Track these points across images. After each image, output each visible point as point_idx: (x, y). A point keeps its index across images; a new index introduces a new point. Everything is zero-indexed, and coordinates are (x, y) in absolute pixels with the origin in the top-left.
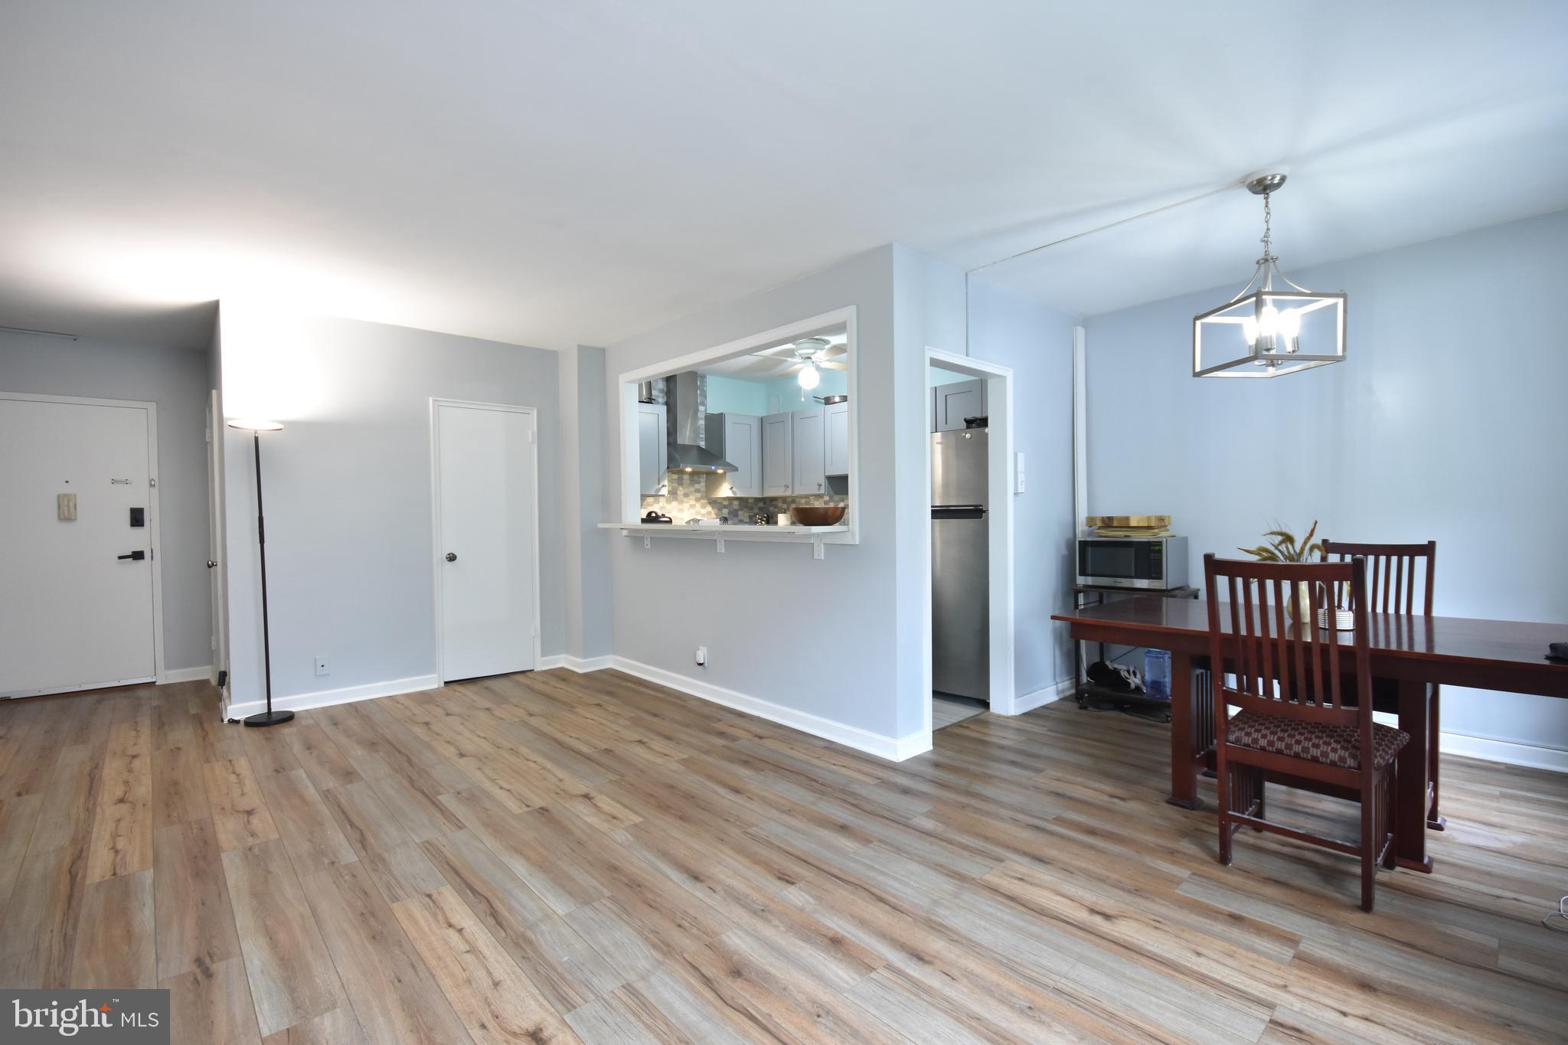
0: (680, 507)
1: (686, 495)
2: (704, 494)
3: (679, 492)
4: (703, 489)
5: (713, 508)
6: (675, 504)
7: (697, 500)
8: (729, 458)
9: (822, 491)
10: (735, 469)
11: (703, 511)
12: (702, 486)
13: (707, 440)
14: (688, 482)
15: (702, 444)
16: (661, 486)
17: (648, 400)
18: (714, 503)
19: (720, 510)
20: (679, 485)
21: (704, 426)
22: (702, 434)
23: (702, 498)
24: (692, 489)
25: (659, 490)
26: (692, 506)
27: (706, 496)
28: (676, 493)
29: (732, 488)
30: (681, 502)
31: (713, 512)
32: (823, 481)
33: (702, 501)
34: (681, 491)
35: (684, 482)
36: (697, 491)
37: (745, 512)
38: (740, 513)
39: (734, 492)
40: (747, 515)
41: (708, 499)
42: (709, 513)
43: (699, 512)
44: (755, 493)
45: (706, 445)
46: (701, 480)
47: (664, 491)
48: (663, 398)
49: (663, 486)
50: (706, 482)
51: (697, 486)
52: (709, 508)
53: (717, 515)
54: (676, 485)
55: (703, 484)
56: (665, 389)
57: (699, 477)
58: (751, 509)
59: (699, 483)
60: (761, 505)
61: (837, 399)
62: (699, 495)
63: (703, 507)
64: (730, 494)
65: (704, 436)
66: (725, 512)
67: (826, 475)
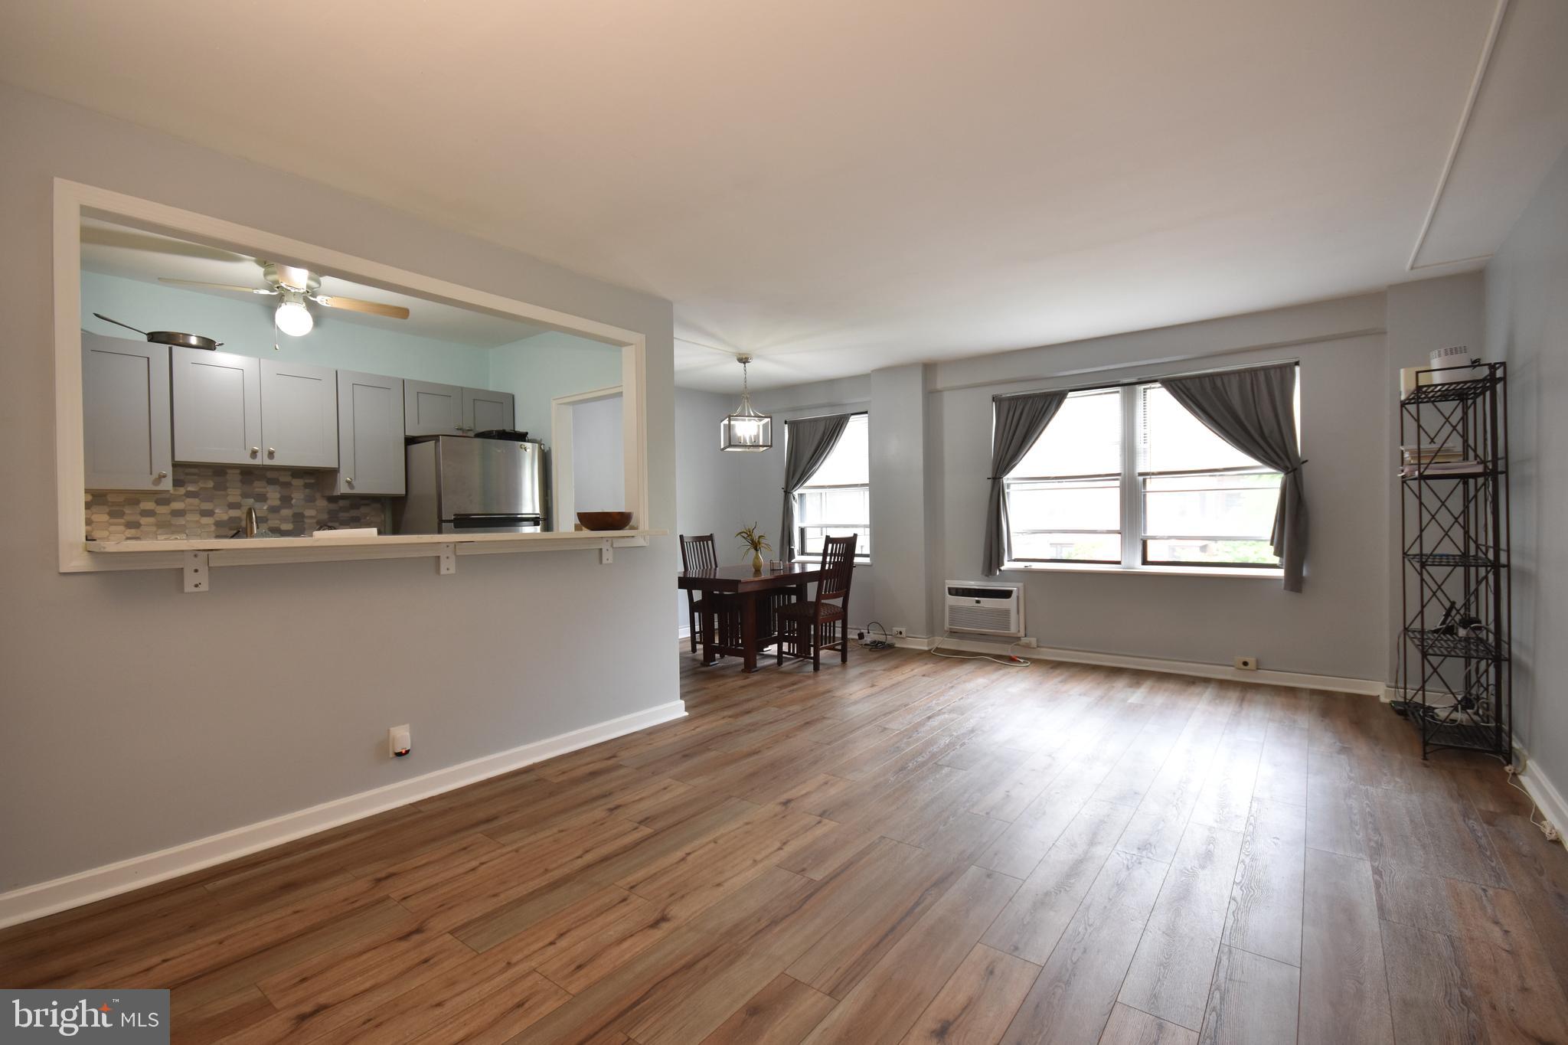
9: (167, 485)
32: (168, 469)
61: (193, 341)
67: (176, 459)
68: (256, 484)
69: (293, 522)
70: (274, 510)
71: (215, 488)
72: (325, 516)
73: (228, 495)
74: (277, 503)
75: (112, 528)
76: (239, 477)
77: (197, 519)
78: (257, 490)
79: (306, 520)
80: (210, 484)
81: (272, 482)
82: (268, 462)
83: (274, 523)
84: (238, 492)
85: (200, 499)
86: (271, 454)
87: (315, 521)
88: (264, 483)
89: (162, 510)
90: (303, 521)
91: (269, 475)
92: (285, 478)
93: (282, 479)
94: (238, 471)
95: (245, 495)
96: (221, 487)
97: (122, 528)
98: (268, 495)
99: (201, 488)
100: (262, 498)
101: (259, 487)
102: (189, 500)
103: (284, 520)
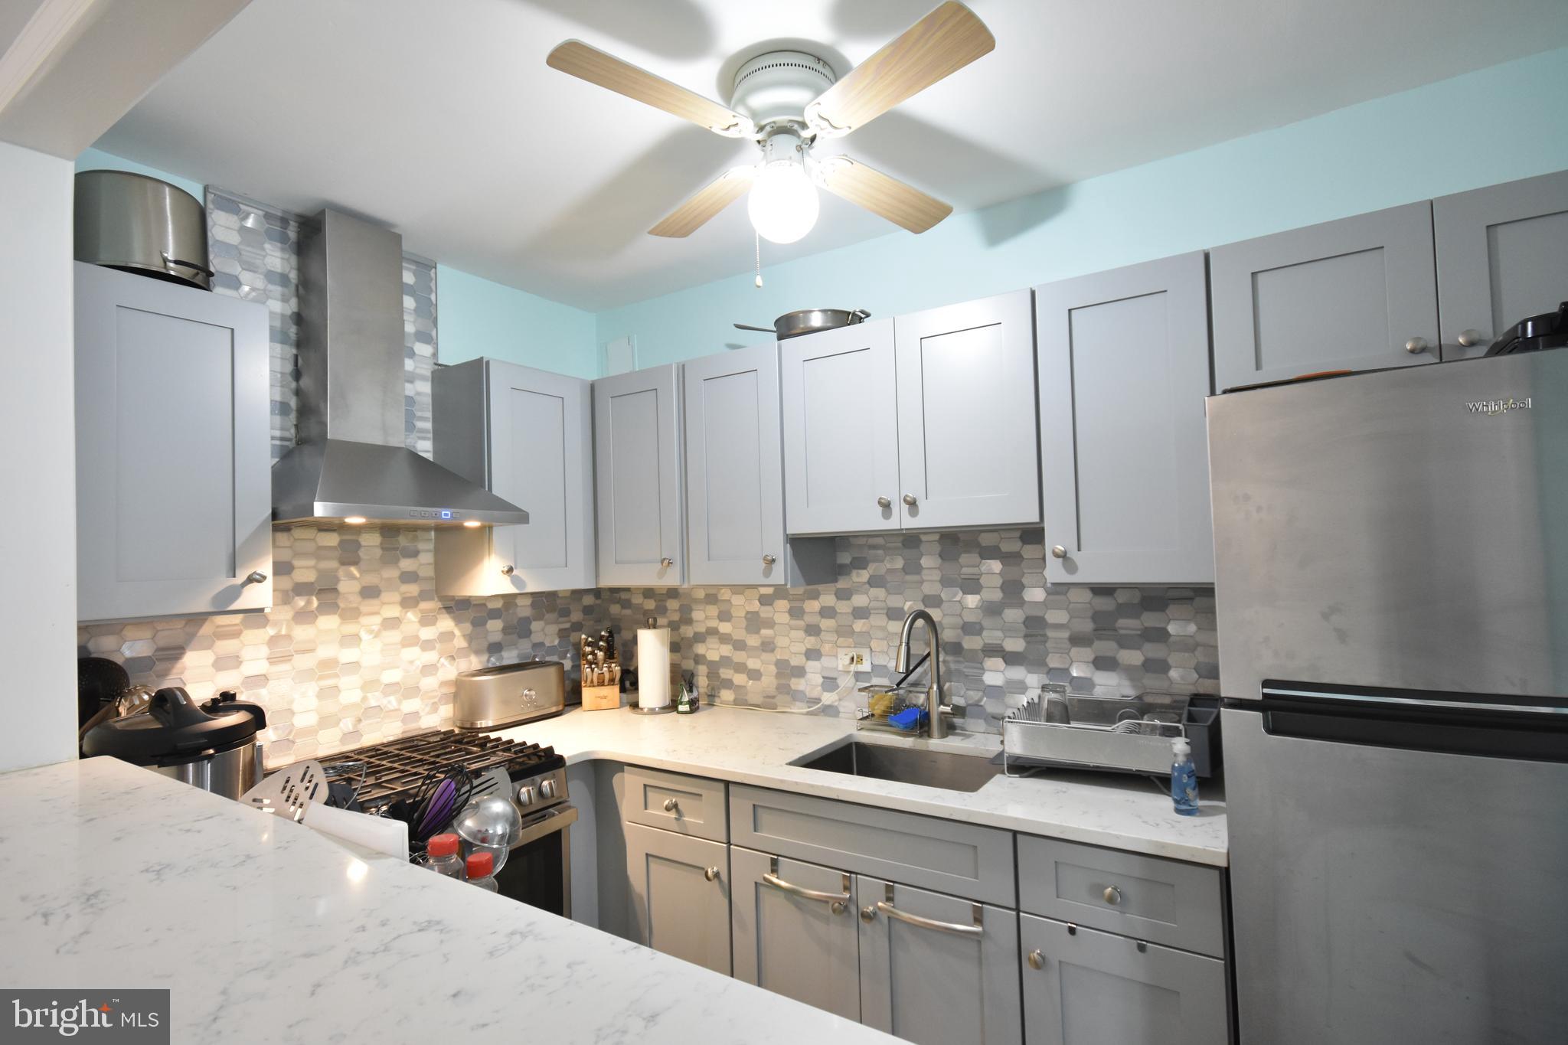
0: (350, 628)
1: (370, 592)
2: (430, 586)
3: (344, 586)
4: (428, 572)
5: (458, 621)
6: (329, 622)
7: (407, 603)
8: (503, 483)
9: (778, 575)
10: (521, 517)
11: (428, 633)
12: (424, 562)
13: (438, 436)
14: (379, 552)
15: (425, 448)
16: (241, 577)
17: (185, 272)
18: (460, 607)
19: (478, 623)
20: (344, 563)
21: (428, 400)
22: (422, 419)
23: (423, 596)
24: (391, 573)
25: (235, 592)
26: (392, 623)
27: (437, 591)
28: (335, 590)
29: (510, 570)
30: (352, 615)
31: (457, 632)
32: (779, 549)
33: (425, 605)
34: (350, 583)
35: (362, 553)
36: (408, 577)
37: (547, 623)
38: (535, 626)
39: (516, 581)
40: (553, 629)
41: (442, 598)
42: (446, 637)
43: (417, 637)
44: (574, 578)
45: (435, 452)
46: (421, 546)
47: (260, 596)
48: (284, 300)
49: (250, 580)
50: (437, 551)
51: (407, 564)
52: (446, 623)
53: (470, 638)
54: (333, 564)
55: (426, 558)
56: (293, 276)
57: (415, 539)
58: (565, 613)
59: (415, 554)
60: (588, 600)
61: (816, 320)
62: (413, 589)
63: (427, 620)
64: (506, 587)
65: (428, 425)
66: (495, 626)
67: (788, 532)
68: (964, 558)
69: (1026, 636)
70: (992, 610)
71: (905, 570)
72: (1087, 626)
73: (922, 582)
74: (997, 595)
75: (794, 634)
76: (937, 548)
77: (884, 625)
78: (965, 570)
79: (1050, 633)
80: (899, 563)
81: (990, 553)
82: (909, 523)
83: (991, 636)
84: (936, 576)
85: (887, 591)
86: (912, 504)
87: (1066, 634)
88: (974, 557)
89: (843, 607)
90: (1045, 635)
91: (986, 540)
92: (1011, 546)
93: (1005, 547)
94: (937, 537)
95: (946, 582)
96: (913, 568)
97: (801, 634)
98: (981, 581)
99: (889, 571)
100: (972, 585)
101: (968, 562)
102: (874, 592)
103: (1008, 630)
